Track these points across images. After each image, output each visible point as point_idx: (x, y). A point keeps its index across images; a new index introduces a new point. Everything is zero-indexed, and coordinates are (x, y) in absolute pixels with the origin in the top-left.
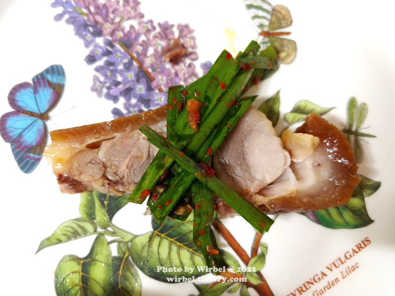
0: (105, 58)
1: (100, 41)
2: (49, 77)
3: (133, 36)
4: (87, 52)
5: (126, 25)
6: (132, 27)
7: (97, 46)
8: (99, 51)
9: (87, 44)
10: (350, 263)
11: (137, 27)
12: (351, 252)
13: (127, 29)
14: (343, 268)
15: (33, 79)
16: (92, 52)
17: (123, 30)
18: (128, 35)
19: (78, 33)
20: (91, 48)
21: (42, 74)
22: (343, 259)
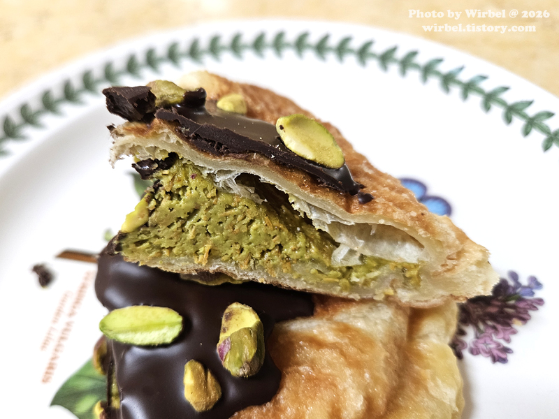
22: (62, 342)
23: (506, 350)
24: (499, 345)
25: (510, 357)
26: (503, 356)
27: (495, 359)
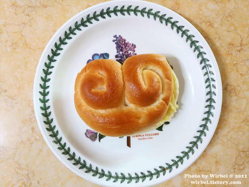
0: (120, 58)
1: (121, 53)
2: (105, 56)
3: (130, 56)
4: (116, 54)
5: (130, 52)
6: (130, 53)
7: (120, 54)
8: (119, 56)
9: (118, 52)
10: (151, 137)
11: (132, 54)
12: (153, 134)
13: (129, 53)
14: (149, 137)
15: (100, 54)
16: (118, 55)
17: (128, 53)
18: (129, 55)
19: (117, 48)
20: (118, 53)
21: (103, 54)
22: (150, 135)
23: (133, 45)
24: (132, 46)
25: (134, 44)
26: (134, 45)
27: (135, 47)
